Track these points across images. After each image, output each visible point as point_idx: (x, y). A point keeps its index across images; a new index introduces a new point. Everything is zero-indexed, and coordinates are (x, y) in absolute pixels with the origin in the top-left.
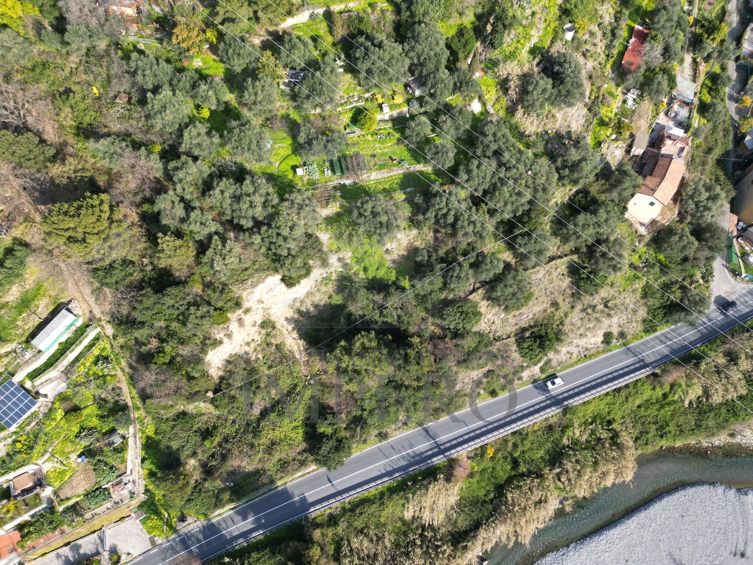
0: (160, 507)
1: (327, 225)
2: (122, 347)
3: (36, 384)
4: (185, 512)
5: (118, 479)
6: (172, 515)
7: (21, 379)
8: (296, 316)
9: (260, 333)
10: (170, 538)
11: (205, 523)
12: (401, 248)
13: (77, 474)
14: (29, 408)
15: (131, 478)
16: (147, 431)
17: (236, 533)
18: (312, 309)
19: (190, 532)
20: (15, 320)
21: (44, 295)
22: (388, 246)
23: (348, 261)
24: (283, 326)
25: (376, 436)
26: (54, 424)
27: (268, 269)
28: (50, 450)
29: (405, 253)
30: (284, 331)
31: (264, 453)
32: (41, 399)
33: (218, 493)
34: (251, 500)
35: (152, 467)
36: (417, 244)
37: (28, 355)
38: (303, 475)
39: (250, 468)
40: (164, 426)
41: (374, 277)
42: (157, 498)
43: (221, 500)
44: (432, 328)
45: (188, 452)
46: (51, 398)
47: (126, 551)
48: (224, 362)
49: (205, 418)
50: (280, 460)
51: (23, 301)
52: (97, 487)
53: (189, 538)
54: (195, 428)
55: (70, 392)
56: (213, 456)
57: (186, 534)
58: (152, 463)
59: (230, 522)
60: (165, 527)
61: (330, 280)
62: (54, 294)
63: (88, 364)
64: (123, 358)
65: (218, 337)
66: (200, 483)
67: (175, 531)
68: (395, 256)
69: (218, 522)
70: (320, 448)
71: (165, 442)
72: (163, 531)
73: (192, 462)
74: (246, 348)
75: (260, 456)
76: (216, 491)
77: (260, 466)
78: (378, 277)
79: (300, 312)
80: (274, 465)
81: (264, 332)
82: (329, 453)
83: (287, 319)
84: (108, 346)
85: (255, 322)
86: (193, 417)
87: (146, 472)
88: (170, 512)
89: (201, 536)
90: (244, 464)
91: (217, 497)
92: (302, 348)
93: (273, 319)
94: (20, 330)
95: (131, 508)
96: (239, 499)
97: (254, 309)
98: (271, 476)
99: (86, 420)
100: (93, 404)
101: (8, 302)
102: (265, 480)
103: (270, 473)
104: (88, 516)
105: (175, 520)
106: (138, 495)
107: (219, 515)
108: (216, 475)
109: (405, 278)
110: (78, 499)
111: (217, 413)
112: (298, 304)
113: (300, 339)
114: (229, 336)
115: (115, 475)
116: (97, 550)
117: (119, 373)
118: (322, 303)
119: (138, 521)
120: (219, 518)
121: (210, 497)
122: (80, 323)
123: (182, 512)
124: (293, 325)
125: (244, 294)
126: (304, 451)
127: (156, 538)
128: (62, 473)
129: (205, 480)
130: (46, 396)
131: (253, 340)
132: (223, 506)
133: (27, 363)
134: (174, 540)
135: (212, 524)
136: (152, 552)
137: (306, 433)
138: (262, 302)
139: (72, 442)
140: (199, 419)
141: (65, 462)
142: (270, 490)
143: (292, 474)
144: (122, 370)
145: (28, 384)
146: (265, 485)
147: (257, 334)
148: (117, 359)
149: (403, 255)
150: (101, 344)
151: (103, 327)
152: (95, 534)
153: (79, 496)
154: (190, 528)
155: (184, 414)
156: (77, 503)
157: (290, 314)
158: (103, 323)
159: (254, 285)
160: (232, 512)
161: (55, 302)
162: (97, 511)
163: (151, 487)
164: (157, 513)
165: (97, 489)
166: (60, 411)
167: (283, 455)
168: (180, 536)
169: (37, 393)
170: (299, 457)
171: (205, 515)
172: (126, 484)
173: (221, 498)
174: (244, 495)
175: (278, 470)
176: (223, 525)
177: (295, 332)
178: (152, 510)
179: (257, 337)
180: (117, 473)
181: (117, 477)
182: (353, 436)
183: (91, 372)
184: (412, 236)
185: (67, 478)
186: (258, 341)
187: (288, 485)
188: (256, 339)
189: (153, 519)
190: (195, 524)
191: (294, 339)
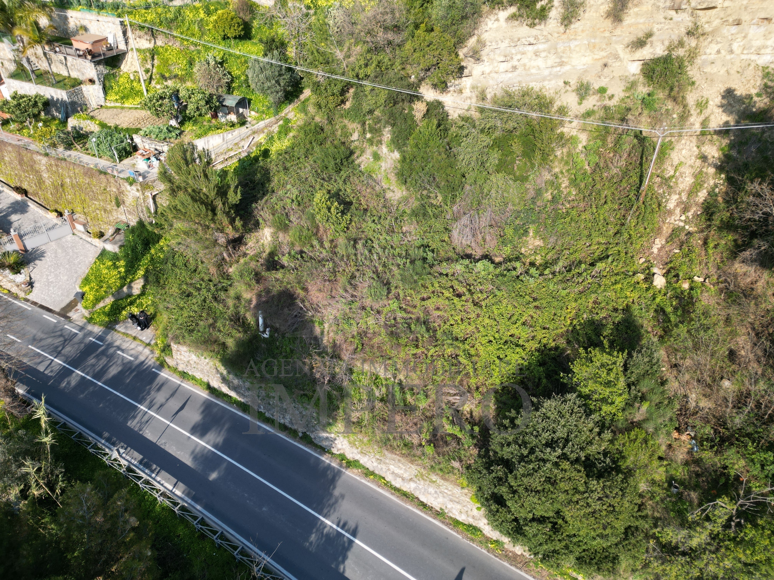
6: (142, 300)
10: (89, 326)
11: (151, 361)
16: (276, 144)
19: (118, 348)
24: (702, 105)
28: (160, 41)
42: (162, 242)
48: (502, 93)
53: (103, 353)
57: (110, 345)
59: (174, 404)
67: (110, 325)
73: (266, 235)
74: (571, 98)
85: (648, 39)
88: (148, 290)
90: (328, 313)
92: (702, 195)
95: (121, 214)
106: (144, 186)
107: (183, 374)
110: (97, 130)
119: (100, 248)
120: (175, 380)
127: (80, 304)
128: (135, 92)
131: (602, 90)
134: (90, 333)
135: (156, 375)
136: (47, 316)
141: (153, 83)
142: (307, 439)
153: (104, 127)
154: (128, 344)
157: (749, 87)
160: (204, 394)
168: (101, 338)
176: (160, 397)
177: (723, 142)
178: (134, 252)
179: (617, 91)
186: (611, 97)
187: (351, 474)
188: (609, 92)
189: (116, 267)
190: (140, 348)
191: (704, 158)
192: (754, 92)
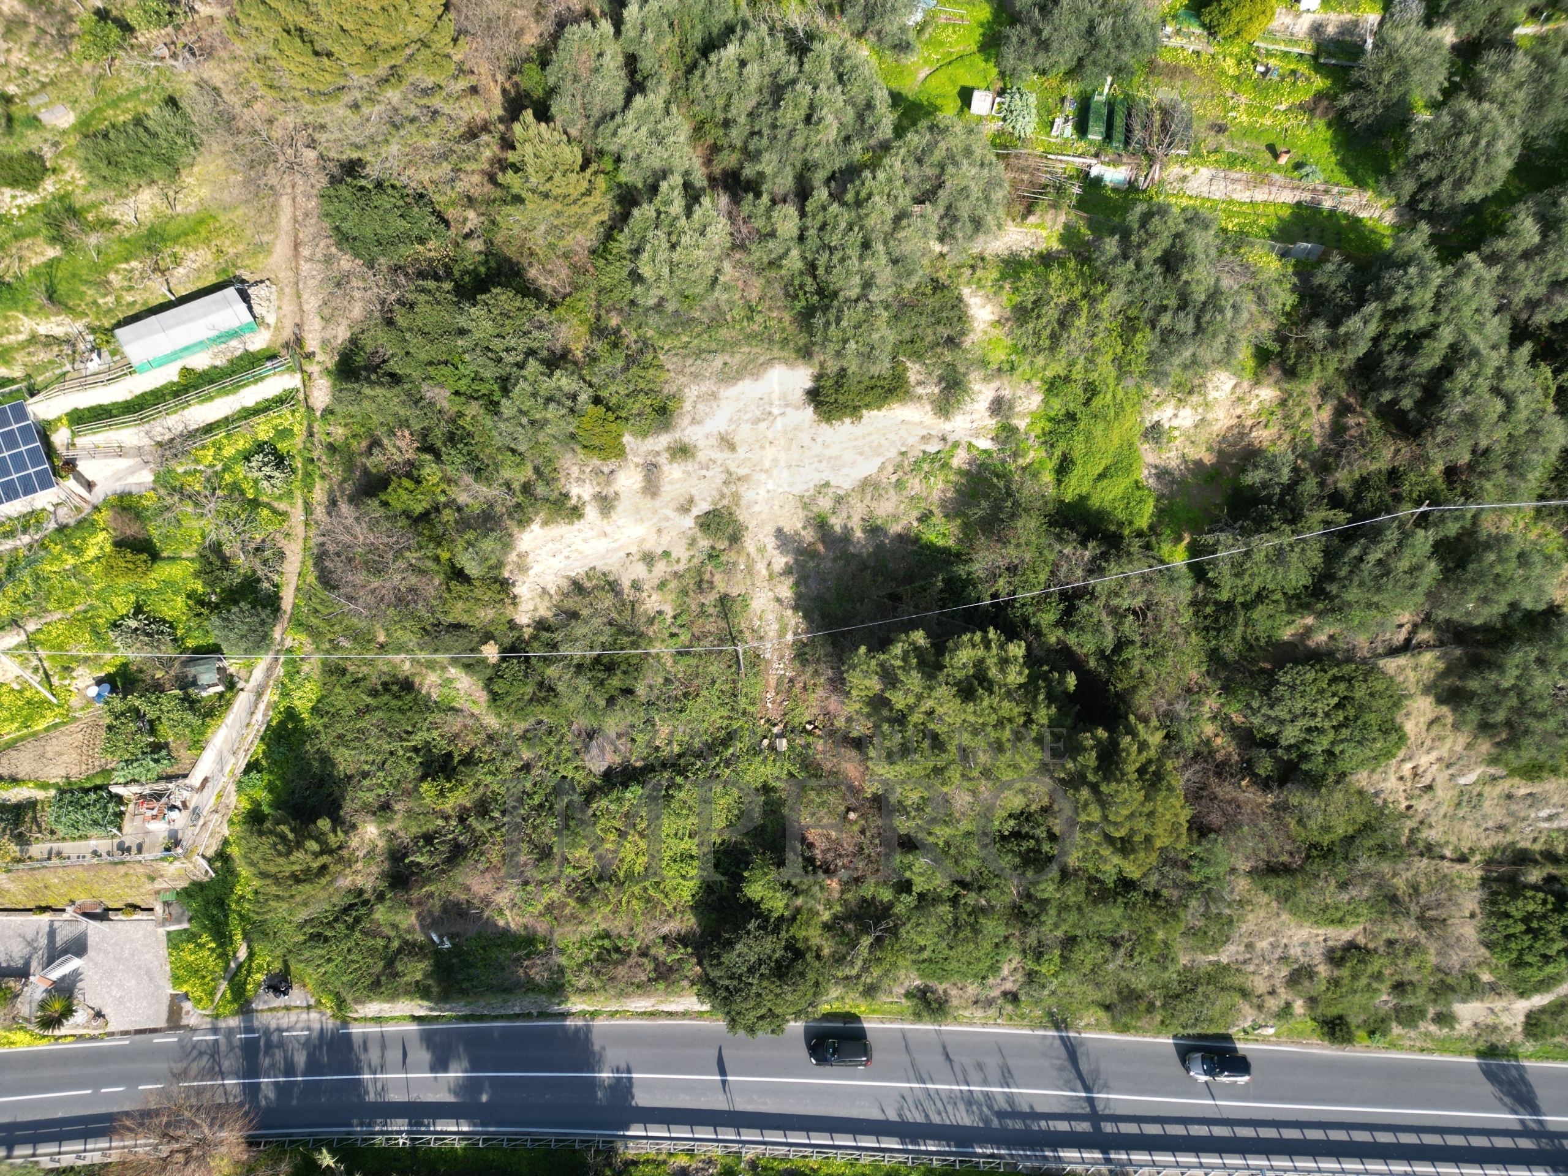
0: (234, 919)
1: (1003, 277)
2: (332, 448)
3: (80, 441)
4: (295, 967)
5: (161, 786)
6: (258, 961)
7: (51, 417)
8: (809, 536)
9: (693, 542)
10: (222, 1024)
11: (330, 1024)
12: (1203, 436)
13: (72, 727)
14: (29, 490)
15: (194, 800)
16: (297, 694)
17: (395, 1097)
18: (859, 534)
19: (280, 1030)
20: (108, 267)
21: (207, 241)
22: (1164, 414)
23: (1022, 424)
24: (761, 550)
25: (908, 995)
26: (70, 561)
27: (785, 342)
28: (31, 627)
29: (1208, 459)
30: (761, 568)
31: (570, 893)
32: (71, 483)
33: (400, 950)
34: (481, 1018)
35: (263, 796)
36: (1262, 436)
37: (95, 364)
38: (653, 1014)
39: (512, 920)
40: (340, 698)
41: (1083, 499)
42: (238, 890)
43: (396, 975)
44: (1209, 729)
45: (370, 797)
46: (97, 496)
47: (97, 1004)
48: (565, 584)
49: (455, 724)
50: (606, 935)
51: (152, 233)
52: (98, 782)
53: (269, 1045)
54: (417, 739)
55: (150, 502)
56: (428, 838)
57: (267, 1032)
58: (271, 788)
59: (394, 1055)
60: (224, 986)
61: (945, 465)
62: (232, 251)
63: (229, 451)
64: (323, 477)
65: (575, 491)
66: (365, 903)
67: (245, 1009)
68: (1171, 457)
69: (365, 1038)
70: (730, 944)
71: (325, 741)
72: (212, 994)
73: (370, 831)
74: (639, 571)
75: (554, 894)
76: (396, 944)
77: (542, 928)
78: (1095, 502)
79: (821, 525)
80: (583, 943)
81: (704, 543)
82: (751, 970)
83: (779, 533)
84: (300, 430)
85: (691, 501)
86: (426, 706)
87: (245, 805)
88: (257, 948)
89: (301, 1059)
90: (502, 898)
91: (390, 963)
92: (790, 637)
93: (742, 516)
94: (110, 299)
95: (159, 884)
96: (444, 997)
97: (701, 456)
98: (561, 970)
99: (158, 592)
100: (192, 560)
101: (115, 223)
102: (538, 974)
103: (563, 960)
104: (37, 849)
105: (260, 977)
106: (187, 855)
107: (378, 1020)
108: (415, 894)
109: (1178, 539)
110: (40, 795)
111: (492, 722)
112: (825, 504)
113: (796, 608)
114: (606, 503)
115: (158, 769)
116: (27, 964)
117: (298, 515)
118: (895, 528)
119: (162, 931)
120: (373, 1029)
121: (372, 951)
122: (258, 342)
123: (286, 963)
124: (789, 559)
125: (692, 392)
126: (683, 940)
127: (187, 1006)
128: (37, 706)
129: (381, 897)
130: (89, 486)
131: (666, 554)
132: (393, 997)
133: (85, 383)
134: (230, 1032)
135: (348, 1036)
136: (158, 1040)
137: (708, 888)
138: (732, 447)
139: (95, 632)
140: (437, 717)
141: (55, 681)
142: (543, 1015)
143: (622, 994)
144: (308, 507)
145: (60, 438)
146: (532, 987)
147: (685, 542)
148: (308, 474)
149: (1199, 463)
150: (285, 418)
151: (307, 378)
152: (46, 917)
153: (44, 786)
154: (286, 1020)
155: (407, 685)
156: (32, 804)
157: (794, 523)
158: (314, 368)
159: (729, 376)
160: (414, 1027)
161: (225, 271)
162: (68, 847)
163: (234, 851)
164: (222, 937)
165: (97, 788)
166: (102, 536)
167: (619, 926)
168: (249, 1029)
169: (70, 465)
170: (661, 951)
171: (340, 1003)
172: (173, 808)
173: (400, 968)
174: (463, 992)
175: (587, 962)
176: (374, 1055)
177: (790, 581)
178: (212, 918)
179: (680, 552)
180: (165, 767)
181: (160, 779)
182: (839, 960)
183: (228, 478)
184: (1253, 407)
185: (40, 725)
186: (678, 561)
187: (598, 1022)
188: (674, 555)
189: (201, 946)
190: (304, 1016)
191: (778, 600)
192: (799, 526)
